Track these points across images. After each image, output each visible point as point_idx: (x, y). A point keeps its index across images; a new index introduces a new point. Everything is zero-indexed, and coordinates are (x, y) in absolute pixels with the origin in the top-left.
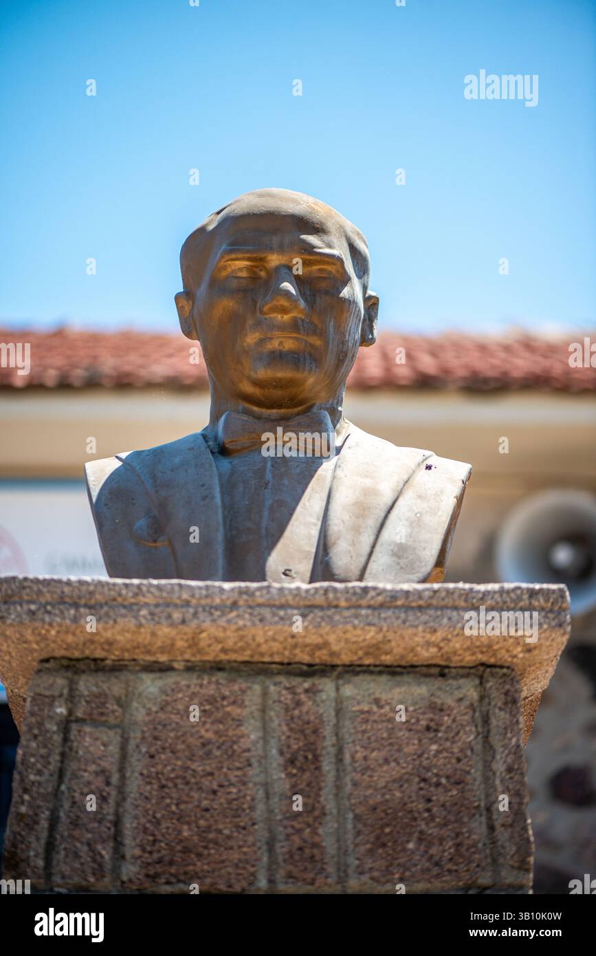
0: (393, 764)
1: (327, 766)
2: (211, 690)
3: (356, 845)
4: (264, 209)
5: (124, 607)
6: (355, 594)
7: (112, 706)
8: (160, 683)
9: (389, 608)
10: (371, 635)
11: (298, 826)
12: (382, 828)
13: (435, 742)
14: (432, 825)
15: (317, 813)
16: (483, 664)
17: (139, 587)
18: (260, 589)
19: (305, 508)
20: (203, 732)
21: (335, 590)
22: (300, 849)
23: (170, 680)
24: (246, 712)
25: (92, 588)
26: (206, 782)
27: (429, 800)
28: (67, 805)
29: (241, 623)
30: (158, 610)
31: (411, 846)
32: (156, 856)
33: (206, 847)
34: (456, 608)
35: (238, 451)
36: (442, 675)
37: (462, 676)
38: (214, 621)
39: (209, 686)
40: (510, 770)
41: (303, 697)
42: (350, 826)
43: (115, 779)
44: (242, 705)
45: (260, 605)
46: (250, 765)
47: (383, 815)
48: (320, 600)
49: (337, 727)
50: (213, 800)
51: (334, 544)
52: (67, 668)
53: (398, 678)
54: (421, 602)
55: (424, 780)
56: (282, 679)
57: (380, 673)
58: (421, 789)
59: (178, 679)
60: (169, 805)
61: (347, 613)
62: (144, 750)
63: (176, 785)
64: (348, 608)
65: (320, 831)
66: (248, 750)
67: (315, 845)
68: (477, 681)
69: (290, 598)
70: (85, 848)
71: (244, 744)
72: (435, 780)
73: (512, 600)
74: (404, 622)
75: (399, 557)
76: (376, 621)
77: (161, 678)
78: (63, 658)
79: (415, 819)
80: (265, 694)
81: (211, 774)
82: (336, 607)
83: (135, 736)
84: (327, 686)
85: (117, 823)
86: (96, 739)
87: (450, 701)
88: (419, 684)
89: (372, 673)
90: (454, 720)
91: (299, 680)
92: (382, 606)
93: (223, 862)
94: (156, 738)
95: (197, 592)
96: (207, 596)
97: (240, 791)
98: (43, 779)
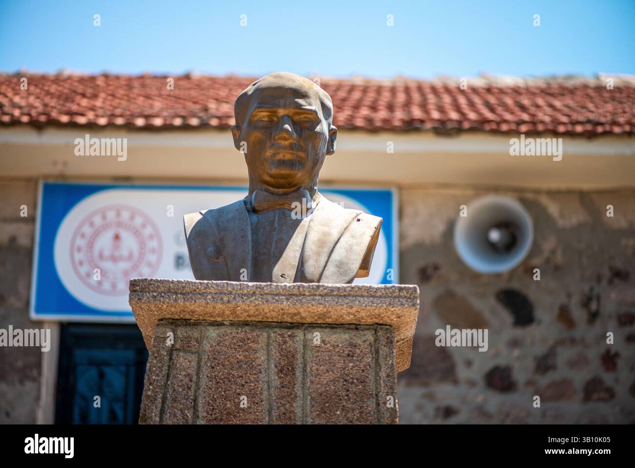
0: (330, 373)
1: (299, 373)
2: (242, 335)
3: (311, 412)
4: (276, 85)
5: (200, 294)
6: (313, 289)
7: (193, 343)
8: (217, 331)
9: (329, 296)
10: (321, 309)
11: (283, 402)
12: (324, 404)
13: (352, 362)
14: (349, 402)
15: (293, 396)
16: (377, 324)
17: (207, 284)
18: (267, 285)
19: (293, 242)
20: (238, 356)
21: (303, 286)
22: (284, 414)
23: (222, 330)
24: (259, 346)
25: (184, 285)
26: (239, 381)
27: (348, 391)
28: (171, 391)
29: (257, 303)
30: (216, 296)
31: (338, 413)
32: (213, 416)
33: (238, 412)
34: (363, 296)
35: (262, 211)
36: (357, 329)
37: (367, 329)
38: (243, 301)
39: (241, 333)
40: (388, 376)
41: (287, 339)
42: (309, 403)
43: (194, 378)
44: (257, 343)
45: (266, 294)
46: (261, 372)
47: (325, 397)
48: (296, 291)
49: (304, 353)
50: (242, 389)
51: (307, 261)
52: (172, 323)
53: (335, 330)
54: (345, 293)
55: (346, 381)
56: (277, 330)
57: (326, 327)
58: (344, 385)
59: (226, 329)
60: (220, 392)
61: (309, 298)
62: (209, 364)
63: (224, 382)
64: (309, 296)
65: (294, 405)
66: (260, 365)
67: (291, 412)
68: (374, 332)
69: (281, 290)
70: (180, 412)
71: (258, 362)
72: (351, 380)
73: (391, 293)
74: (337, 303)
75: (339, 268)
76: (323, 302)
77: (217, 329)
78: (170, 318)
79: (341, 400)
80: (269, 337)
81: (242, 377)
82: (304, 295)
83: (205, 358)
84: (300, 334)
85: (195, 400)
86: (186, 359)
87: (360, 342)
88: (345, 333)
89: (322, 327)
90: (361, 351)
91: (286, 330)
92: (326, 295)
93: (246, 419)
94: (214, 359)
95: (236, 287)
96: (240, 289)
97: (255, 385)
98: (159, 378)
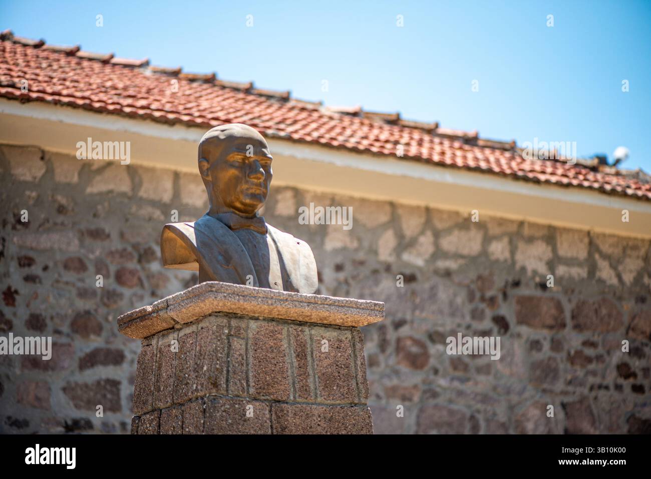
0: (328, 359)
1: (309, 358)
2: (272, 328)
3: (319, 387)
5: (254, 297)
6: (323, 300)
7: (242, 331)
8: (256, 324)
9: (333, 305)
10: (327, 314)
11: (302, 379)
12: (326, 381)
13: (340, 353)
14: (341, 381)
15: (307, 374)
16: (352, 326)
17: (258, 290)
18: (295, 295)
20: (270, 343)
21: (317, 297)
22: (302, 387)
23: (259, 323)
24: (283, 337)
25: (243, 289)
26: (272, 361)
27: (339, 373)
28: (231, 366)
29: (289, 306)
30: (264, 299)
31: (335, 388)
32: (259, 386)
33: (274, 384)
34: (352, 307)
35: (236, 229)
36: (340, 329)
37: (346, 330)
38: (281, 305)
39: (272, 326)
40: (362, 364)
41: (300, 333)
42: (317, 380)
43: (245, 358)
44: (281, 334)
45: (294, 301)
46: (285, 356)
47: (326, 377)
48: (313, 301)
49: (311, 345)
50: (275, 368)
51: (291, 275)
52: (226, 316)
53: (327, 329)
54: (343, 305)
55: (337, 365)
56: (292, 326)
57: (321, 326)
58: (337, 368)
59: (262, 323)
60: (262, 368)
61: (321, 306)
62: (253, 348)
63: (263, 362)
64: (321, 304)
65: (308, 381)
66: (284, 351)
67: (307, 386)
68: (350, 332)
69: (304, 299)
70: (238, 382)
71: (283, 348)
72: (340, 366)
73: (370, 307)
74: (338, 311)
76: (329, 310)
77: (256, 322)
78: (225, 312)
79: (335, 379)
80: (288, 330)
81: (274, 358)
82: (317, 303)
83: (250, 342)
84: (306, 329)
85: (247, 373)
86: (238, 343)
87: (344, 339)
88: (334, 331)
89: (319, 326)
90: (345, 345)
91: (298, 327)
92: (330, 305)
93: (279, 389)
94: (256, 344)
96: (279, 296)
97: (283, 365)
98: (223, 356)
